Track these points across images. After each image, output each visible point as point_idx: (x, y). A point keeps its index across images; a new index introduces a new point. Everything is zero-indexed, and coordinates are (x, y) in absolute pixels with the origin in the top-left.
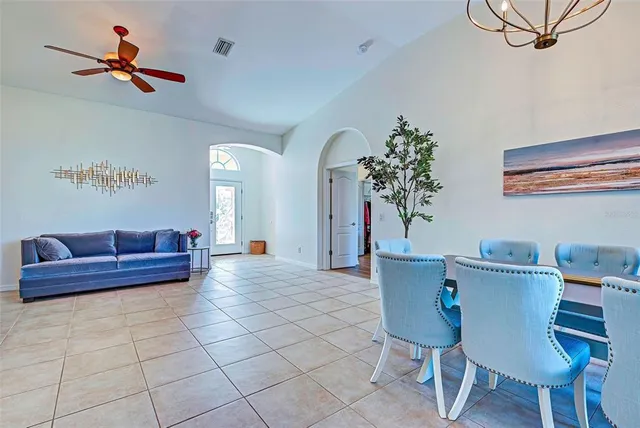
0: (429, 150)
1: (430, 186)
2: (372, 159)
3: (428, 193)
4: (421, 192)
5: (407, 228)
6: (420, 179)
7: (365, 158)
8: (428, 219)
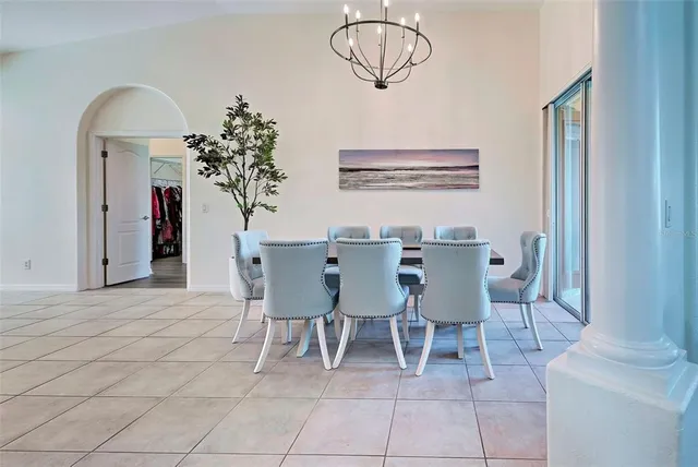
0: (272, 138)
1: (274, 176)
2: (203, 139)
3: (272, 183)
4: (264, 181)
5: (247, 220)
6: (263, 167)
7: (194, 136)
8: (273, 209)
